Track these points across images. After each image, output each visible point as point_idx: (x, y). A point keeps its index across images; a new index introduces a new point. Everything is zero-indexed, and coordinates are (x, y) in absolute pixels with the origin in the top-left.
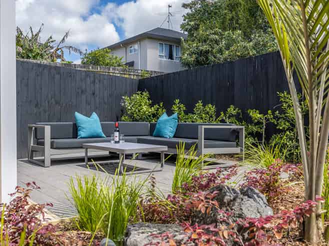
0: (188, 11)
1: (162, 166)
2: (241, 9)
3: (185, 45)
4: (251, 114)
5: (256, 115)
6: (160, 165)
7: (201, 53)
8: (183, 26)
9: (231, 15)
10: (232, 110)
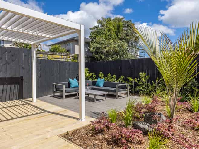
0: (92, 31)
1: (106, 98)
2: (112, 31)
3: (91, 44)
4: (129, 79)
5: (131, 79)
6: (105, 98)
7: (98, 48)
8: (90, 37)
9: (108, 34)
10: (122, 77)
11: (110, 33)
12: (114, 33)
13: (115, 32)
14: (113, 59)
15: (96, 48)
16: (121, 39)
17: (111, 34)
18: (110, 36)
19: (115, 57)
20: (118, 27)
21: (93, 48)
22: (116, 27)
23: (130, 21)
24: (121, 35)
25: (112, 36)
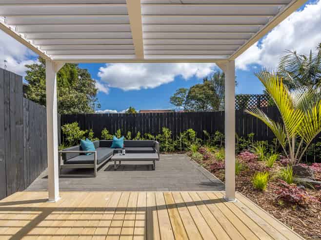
2: (64, 77)
11: (61, 78)
12: (67, 80)
13: (68, 78)
14: (70, 112)
15: (41, 96)
16: (76, 89)
17: (63, 80)
18: (61, 83)
19: (73, 110)
20: (72, 74)
21: (37, 95)
22: (68, 73)
23: (86, 70)
24: (76, 84)
25: (64, 83)
